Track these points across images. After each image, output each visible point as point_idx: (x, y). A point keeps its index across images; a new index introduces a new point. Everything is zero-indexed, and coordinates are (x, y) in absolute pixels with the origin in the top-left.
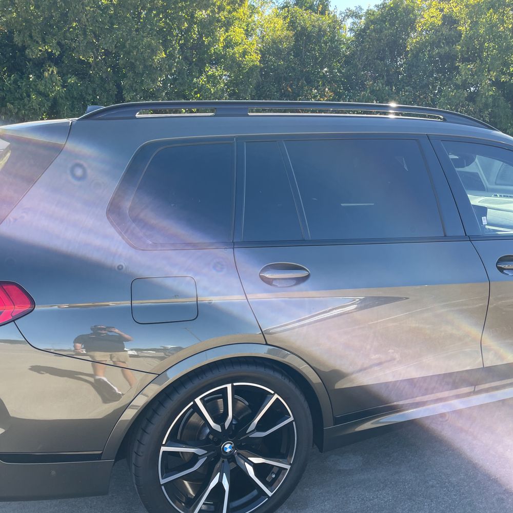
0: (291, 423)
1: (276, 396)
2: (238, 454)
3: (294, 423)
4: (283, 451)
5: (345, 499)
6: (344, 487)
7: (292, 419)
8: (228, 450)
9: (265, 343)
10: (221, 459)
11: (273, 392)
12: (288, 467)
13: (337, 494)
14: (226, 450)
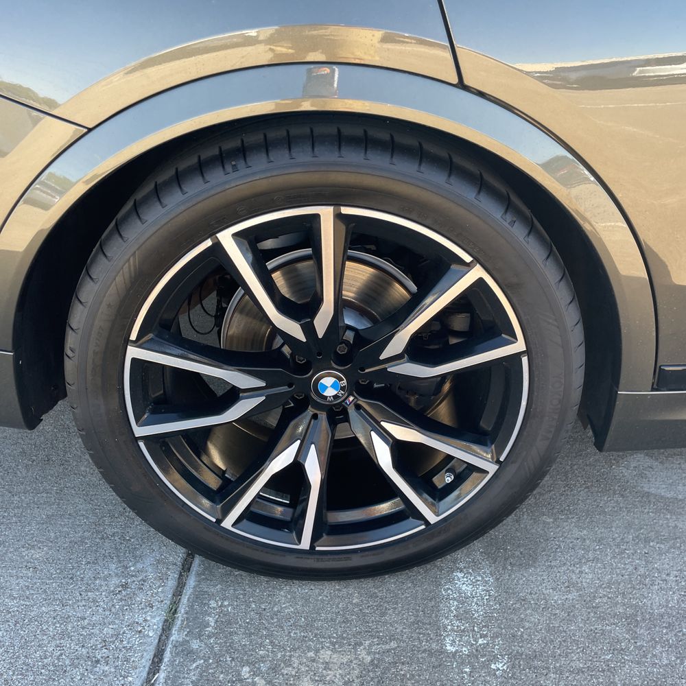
0: (516, 357)
1: (477, 273)
2: (358, 407)
3: (525, 360)
4: (486, 424)
5: (642, 571)
6: (647, 541)
7: (519, 346)
8: (330, 392)
9: (455, 80)
10: (310, 411)
11: (467, 258)
12: (492, 468)
13: (622, 552)
14: (324, 391)
